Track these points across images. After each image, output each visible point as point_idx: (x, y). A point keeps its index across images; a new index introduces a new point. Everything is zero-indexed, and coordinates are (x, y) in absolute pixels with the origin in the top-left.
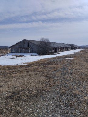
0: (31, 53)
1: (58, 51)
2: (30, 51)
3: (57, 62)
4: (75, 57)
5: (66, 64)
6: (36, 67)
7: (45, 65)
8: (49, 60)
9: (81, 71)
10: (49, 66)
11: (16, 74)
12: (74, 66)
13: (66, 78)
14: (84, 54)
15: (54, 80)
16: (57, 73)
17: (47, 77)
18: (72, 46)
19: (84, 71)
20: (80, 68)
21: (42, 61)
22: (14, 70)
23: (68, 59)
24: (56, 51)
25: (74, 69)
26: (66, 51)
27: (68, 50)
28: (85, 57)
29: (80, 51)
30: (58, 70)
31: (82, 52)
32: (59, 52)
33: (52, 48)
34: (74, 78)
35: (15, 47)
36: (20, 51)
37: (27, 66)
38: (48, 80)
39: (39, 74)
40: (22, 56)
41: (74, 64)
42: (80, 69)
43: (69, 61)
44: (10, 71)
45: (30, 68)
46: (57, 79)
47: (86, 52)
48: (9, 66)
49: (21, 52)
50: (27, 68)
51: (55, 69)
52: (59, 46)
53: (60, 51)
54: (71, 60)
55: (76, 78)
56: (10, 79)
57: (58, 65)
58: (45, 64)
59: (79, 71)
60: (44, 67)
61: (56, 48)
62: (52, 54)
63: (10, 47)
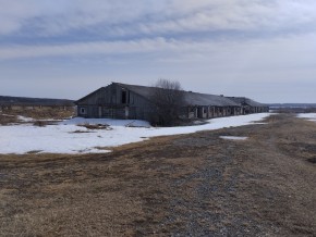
0: (129, 118)
1: (204, 115)
2: (127, 114)
3: (196, 147)
4: (250, 135)
5: (219, 155)
6: (130, 161)
7: (157, 156)
8: (175, 142)
9: (264, 181)
10: (169, 160)
11: (60, 182)
12: (244, 164)
13: (213, 209)
14: (277, 126)
15: (167, 213)
16: (186, 187)
17: (149, 201)
18: (245, 104)
19: (273, 184)
20: (263, 171)
21: (153, 145)
22: (59, 171)
23: (228, 140)
24: (200, 117)
25: (242, 176)
26: (226, 116)
27: (232, 114)
28: (280, 136)
29: (267, 119)
30: (190, 177)
31: (271, 122)
32: (208, 118)
33: (189, 106)
34: (238, 209)
35: (90, 101)
36: (100, 114)
37: (104, 158)
38: (150, 214)
39: (129, 189)
40: (104, 127)
41: (245, 158)
42: (261, 176)
43: (230, 147)
44: (49, 171)
45: (111, 165)
46: (179, 212)
47: (285, 121)
48: (54, 154)
49: (103, 116)
50: (101, 166)
51: (183, 173)
52: (209, 103)
53: (210, 115)
54: (238, 145)
55: (245, 209)
56: (29, 203)
57: (195, 159)
58: (159, 154)
59: (258, 181)
60: (153, 162)
61: (199, 108)
62: (188, 122)
63: (76, 103)
